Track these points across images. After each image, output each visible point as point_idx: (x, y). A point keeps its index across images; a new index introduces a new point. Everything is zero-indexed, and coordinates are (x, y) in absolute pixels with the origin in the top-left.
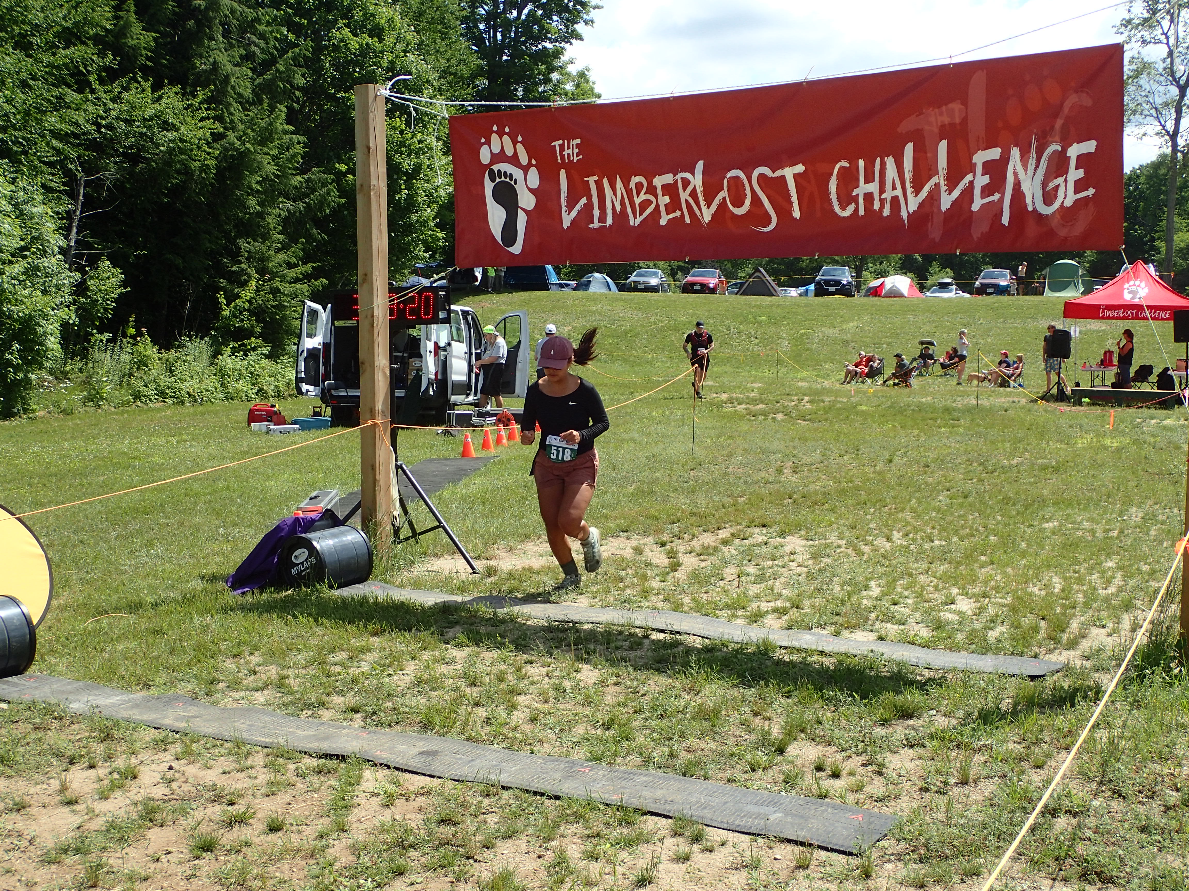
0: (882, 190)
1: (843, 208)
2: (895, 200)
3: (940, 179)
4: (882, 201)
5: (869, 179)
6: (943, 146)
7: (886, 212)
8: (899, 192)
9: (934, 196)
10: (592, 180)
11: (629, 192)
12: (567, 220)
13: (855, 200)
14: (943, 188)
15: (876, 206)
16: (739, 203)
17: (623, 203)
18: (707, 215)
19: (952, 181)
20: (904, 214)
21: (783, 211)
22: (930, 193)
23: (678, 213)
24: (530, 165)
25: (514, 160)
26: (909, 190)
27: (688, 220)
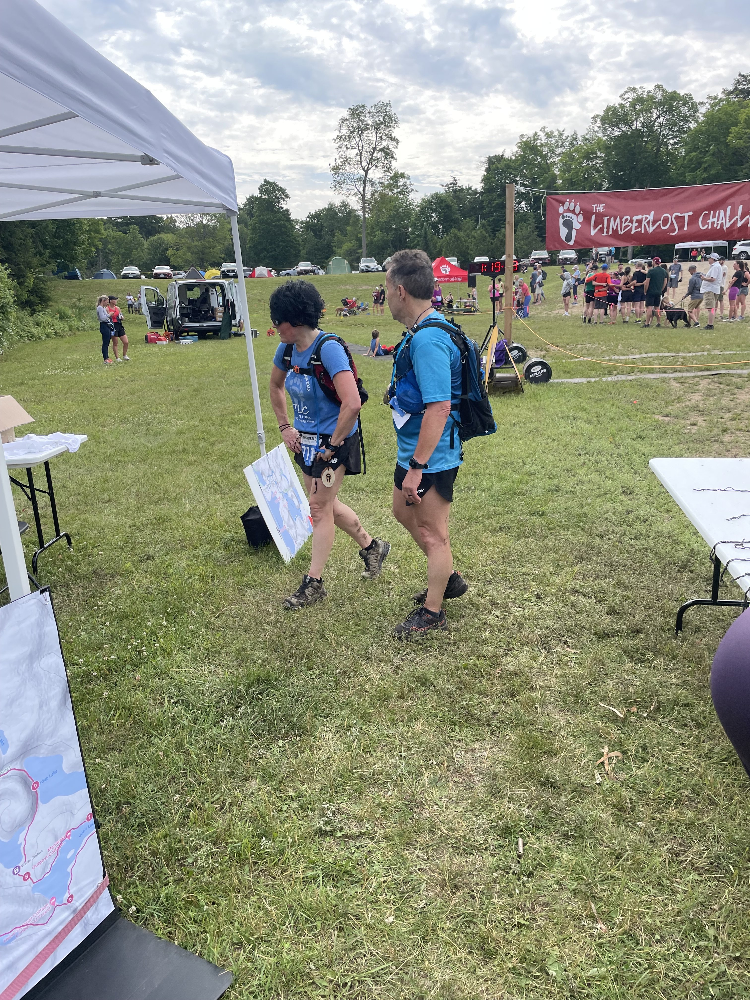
0: (718, 220)
1: (703, 226)
2: (722, 223)
3: (738, 217)
4: (717, 224)
5: (714, 217)
6: (741, 207)
7: (718, 228)
8: (724, 221)
9: (735, 223)
10: (606, 219)
11: (621, 222)
12: (593, 232)
13: (708, 224)
14: (739, 220)
15: (715, 226)
16: (664, 225)
17: (617, 226)
18: (651, 229)
19: (742, 218)
20: (725, 228)
21: (681, 227)
22: (734, 222)
23: (639, 229)
24: (580, 213)
25: (573, 212)
26: (727, 220)
27: (643, 232)
